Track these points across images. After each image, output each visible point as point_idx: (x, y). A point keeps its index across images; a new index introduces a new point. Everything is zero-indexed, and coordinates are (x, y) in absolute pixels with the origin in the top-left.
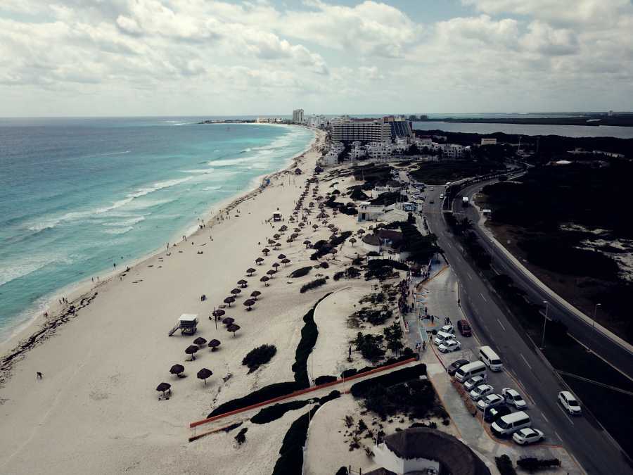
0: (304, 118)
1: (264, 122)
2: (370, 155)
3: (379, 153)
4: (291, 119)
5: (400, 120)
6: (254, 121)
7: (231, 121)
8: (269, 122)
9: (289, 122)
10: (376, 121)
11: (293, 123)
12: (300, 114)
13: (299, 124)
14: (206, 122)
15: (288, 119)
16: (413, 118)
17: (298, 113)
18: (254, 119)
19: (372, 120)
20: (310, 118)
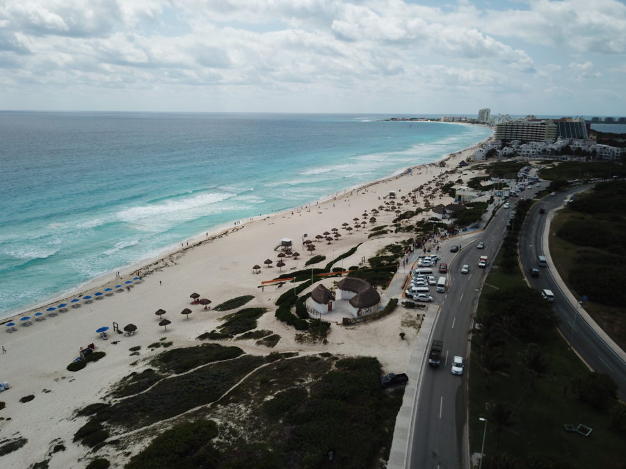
0: (490, 118)
1: (449, 121)
2: (518, 153)
3: (528, 152)
4: (476, 118)
5: (577, 121)
6: (438, 120)
7: (415, 119)
8: (453, 121)
9: (473, 122)
10: (543, 121)
11: (478, 123)
12: (486, 113)
13: (483, 123)
14: (392, 119)
15: (473, 118)
16: (596, 120)
17: (484, 113)
18: (439, 118)
19: (540, 120)
20: (495, 117)
